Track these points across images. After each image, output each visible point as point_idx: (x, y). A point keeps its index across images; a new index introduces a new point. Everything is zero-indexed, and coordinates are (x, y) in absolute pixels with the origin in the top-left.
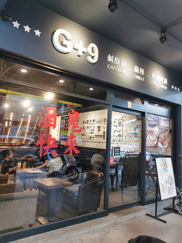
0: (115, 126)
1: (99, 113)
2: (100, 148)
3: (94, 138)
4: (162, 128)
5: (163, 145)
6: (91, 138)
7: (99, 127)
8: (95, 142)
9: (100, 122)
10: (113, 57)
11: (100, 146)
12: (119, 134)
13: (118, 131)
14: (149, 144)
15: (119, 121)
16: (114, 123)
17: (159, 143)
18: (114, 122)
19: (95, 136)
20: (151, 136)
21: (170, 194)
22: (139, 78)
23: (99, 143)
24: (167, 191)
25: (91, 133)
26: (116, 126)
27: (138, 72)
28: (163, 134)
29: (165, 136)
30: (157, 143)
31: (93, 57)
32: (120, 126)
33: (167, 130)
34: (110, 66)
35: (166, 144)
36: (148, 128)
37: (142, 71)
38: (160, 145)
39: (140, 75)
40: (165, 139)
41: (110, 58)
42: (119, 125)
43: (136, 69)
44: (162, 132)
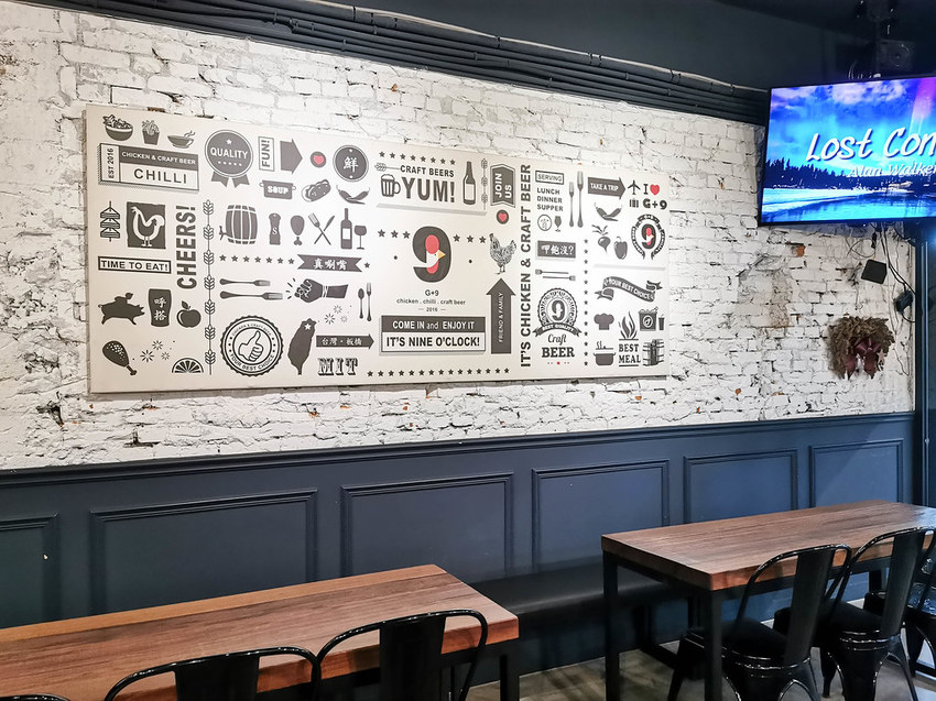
0: (611, 247)
1: (411, 101)
2: (443, 436)
3: (367, 342)
6: (316, 352)
8: (374, 387)
9: (441, 192)
11: (436, 423)
12: (648, 306)
13: (633, 289)
15: (641, 210)
16: (602, 223)
18: (601, 212)
19: (373, 329)
23: (429, 387)
25: (310, 292)
26: (621, 250)
32: (648, 252)
42: (640, 240)
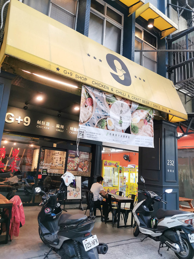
4: (82, 159)
5: (82, 170)
7: (60, 158)
10: (40, 121)
14: (70, 168)
17: (79, 168)
20: (72, 164)
21: (75, 197)
22: (59, 130)
24: (73, 195)
27: (59, 127)
28: (83, 163)
29: (84, 164)
30: (77, 168)
31: (27, 123)
33: (87, 160)
34: (38, 126)
35: (85, 169)
36: (69, 159)
37: (62, 127)
38: (79, 169)
39: (61, 129)
40: (84, 165)
41: (39, 122)
43: (58, 126)
44: (82, 161)
